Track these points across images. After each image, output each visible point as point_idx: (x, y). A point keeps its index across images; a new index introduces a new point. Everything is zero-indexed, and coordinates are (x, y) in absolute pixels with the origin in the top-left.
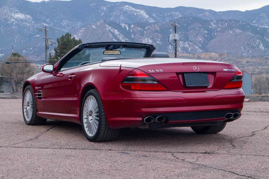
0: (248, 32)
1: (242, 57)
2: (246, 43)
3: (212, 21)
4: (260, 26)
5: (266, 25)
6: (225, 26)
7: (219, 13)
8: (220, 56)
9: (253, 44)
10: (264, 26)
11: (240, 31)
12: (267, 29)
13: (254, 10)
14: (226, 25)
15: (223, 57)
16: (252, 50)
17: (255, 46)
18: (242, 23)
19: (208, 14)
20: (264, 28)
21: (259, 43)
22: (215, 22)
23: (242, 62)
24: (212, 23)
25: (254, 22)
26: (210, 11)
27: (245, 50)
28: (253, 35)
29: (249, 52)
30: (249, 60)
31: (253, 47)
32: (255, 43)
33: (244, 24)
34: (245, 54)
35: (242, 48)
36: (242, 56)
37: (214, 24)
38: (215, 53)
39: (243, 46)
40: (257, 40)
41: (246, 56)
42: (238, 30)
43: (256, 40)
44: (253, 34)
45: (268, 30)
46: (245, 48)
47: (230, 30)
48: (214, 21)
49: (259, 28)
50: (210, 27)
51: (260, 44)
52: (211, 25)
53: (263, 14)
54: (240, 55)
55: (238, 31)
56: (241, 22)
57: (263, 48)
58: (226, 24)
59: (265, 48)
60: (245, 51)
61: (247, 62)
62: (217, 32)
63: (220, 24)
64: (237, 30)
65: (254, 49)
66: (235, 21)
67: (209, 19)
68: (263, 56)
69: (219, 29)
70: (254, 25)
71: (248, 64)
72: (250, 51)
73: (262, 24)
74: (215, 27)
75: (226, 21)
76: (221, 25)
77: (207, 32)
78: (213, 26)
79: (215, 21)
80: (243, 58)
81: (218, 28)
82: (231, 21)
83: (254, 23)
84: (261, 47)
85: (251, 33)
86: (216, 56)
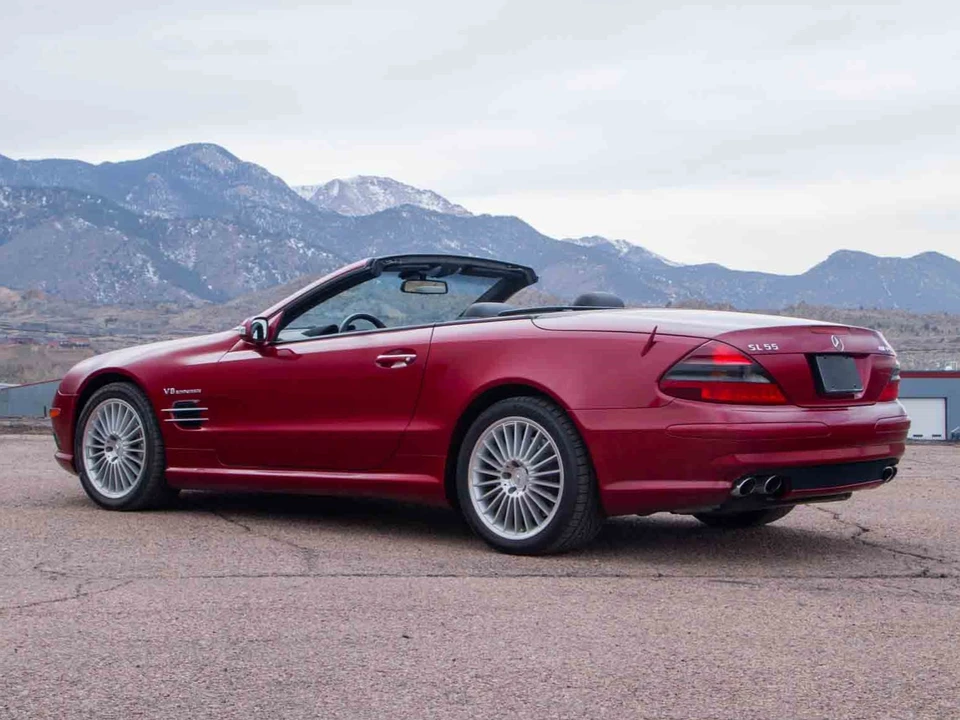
0: (110, 229)
1: (93, 304)
2: (104, 260)
4: (146, 213)
5: (162, 211)
6: (38, 204)
7: (19, 165)
8: (24, 298)
9: (125, 265)
10: (156, 213)
11: (87, 223)
12: (167, 221)
14: (44, 202)
15: (34, 301)
16: (123, 284)
17: (131, 271)
18: (92, 201)
20: (158, 218)
21: (145, 262)
22: (9, 193)
23: (92, 319)
25: (128, 198)
27: (101, 282)
28: (126, 239)
29: (113, 288)
30: (112, 312)
31: (125, 273)
32: (131, 264)
33: (99, 202)
34: (102, 293)
35: (92, 275)
36: (94, 301)
37: (6, 198)
38: (11, 288)
39: (97, 269)
40: (139, 255)
41: (106, 301)
42: (81, 220)
43: (135, 255)
44: (127, 235)
45: (169, 224)
46: (99, 275)
47: (53, 221)
48: (5, 188)
49: (142, 216)
51: (147, 267)
53: (155, 177)
54: (85, 298)
55: (81, 223)
56: (89, 197)
57: (156, 279)
58: (44, 199)
59: (161, 278)
60: (102, 287)
61: (109, 320)
62: (13, 223)
63: (23, 198)
64: (77, 220)
65: (128, 280)
66: (71, 191)
68: (155, 304)
69: (21, 215)
70: (128, 206)
71: (110, 326)
72: (117, 285)
73: (152, 207)
74: (9, 207)
75: (42, 191)
76: (28, 202)
79: (9, 190)
80: (99, 307)
81: (18, 211)
82: (57, 190)
83: (128, 202)
84: (150, 275)
85: (118, 232)
86: (13, 299)
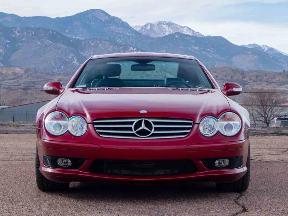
0: (60, 44)
2: (57, 56)
3: (16, 28)
4: (73, 37)
5: (80, 36)
6: (31, 35)
7: (23, 19)
8: (25, 72)
9: (65, 58)
10: (78, 37)
11: (50, 42)
12: (82, 40)
13: (67, 17)
14: (33, 34)
15: (29, 73)
16: (65, 66)
17: (68, 61)
18: (52, 33)
19: (10, 19)
20: (78, 40)
21: (73, 57)
22: (19, 30)
23: (52, 80)
24: (15, 31)
25: (66, 32)
26: (13, 16)
27: (56, 65)
28: (65, 48)
29: (61, 68)
30: (61, 77)
31: (65, 61)
32: (68, 58)
33: (55, 33)
34: (56, 70)
35: (52, 62)
36: (53, 73)
37: (18, 32)
38: (21, 68)
39: (54, 60)
40: (71, 54)
41: (58, 73)
42: (48, 41)
43: (69, 54)
44: (66, 46)
45: (82, 42)
46: (55, 62)
47: (37, 41)
48: (18, 28)
49: (72, 39)
50: (13, 36)
51: (74, 59)
52: (14, 34)
53: (77, 23)
54: (50, 72)
55: (48, 42)
56: (51, 31)
58: (33, 32)
59: (79, 63)
60: (56, 67)
61: (59, 80)
62: (21, 42)
63: (25, 32)
64: (46, 40)
65: (67, 64)
66: (44, 29)
67: (11, 26)
69: (24, 39)
70: (66, 35)
72: (62, 66)
73: (76, 35)
74: (19, 35)
75: (32, 29)
76: (27, 34)
77: (9, 42)
78: (17, 35)
80: (55, 75)
81: (23, 37)
82: (39, 29)
84: (75, 62)
85: (62, 45)
86: (21, 72)
